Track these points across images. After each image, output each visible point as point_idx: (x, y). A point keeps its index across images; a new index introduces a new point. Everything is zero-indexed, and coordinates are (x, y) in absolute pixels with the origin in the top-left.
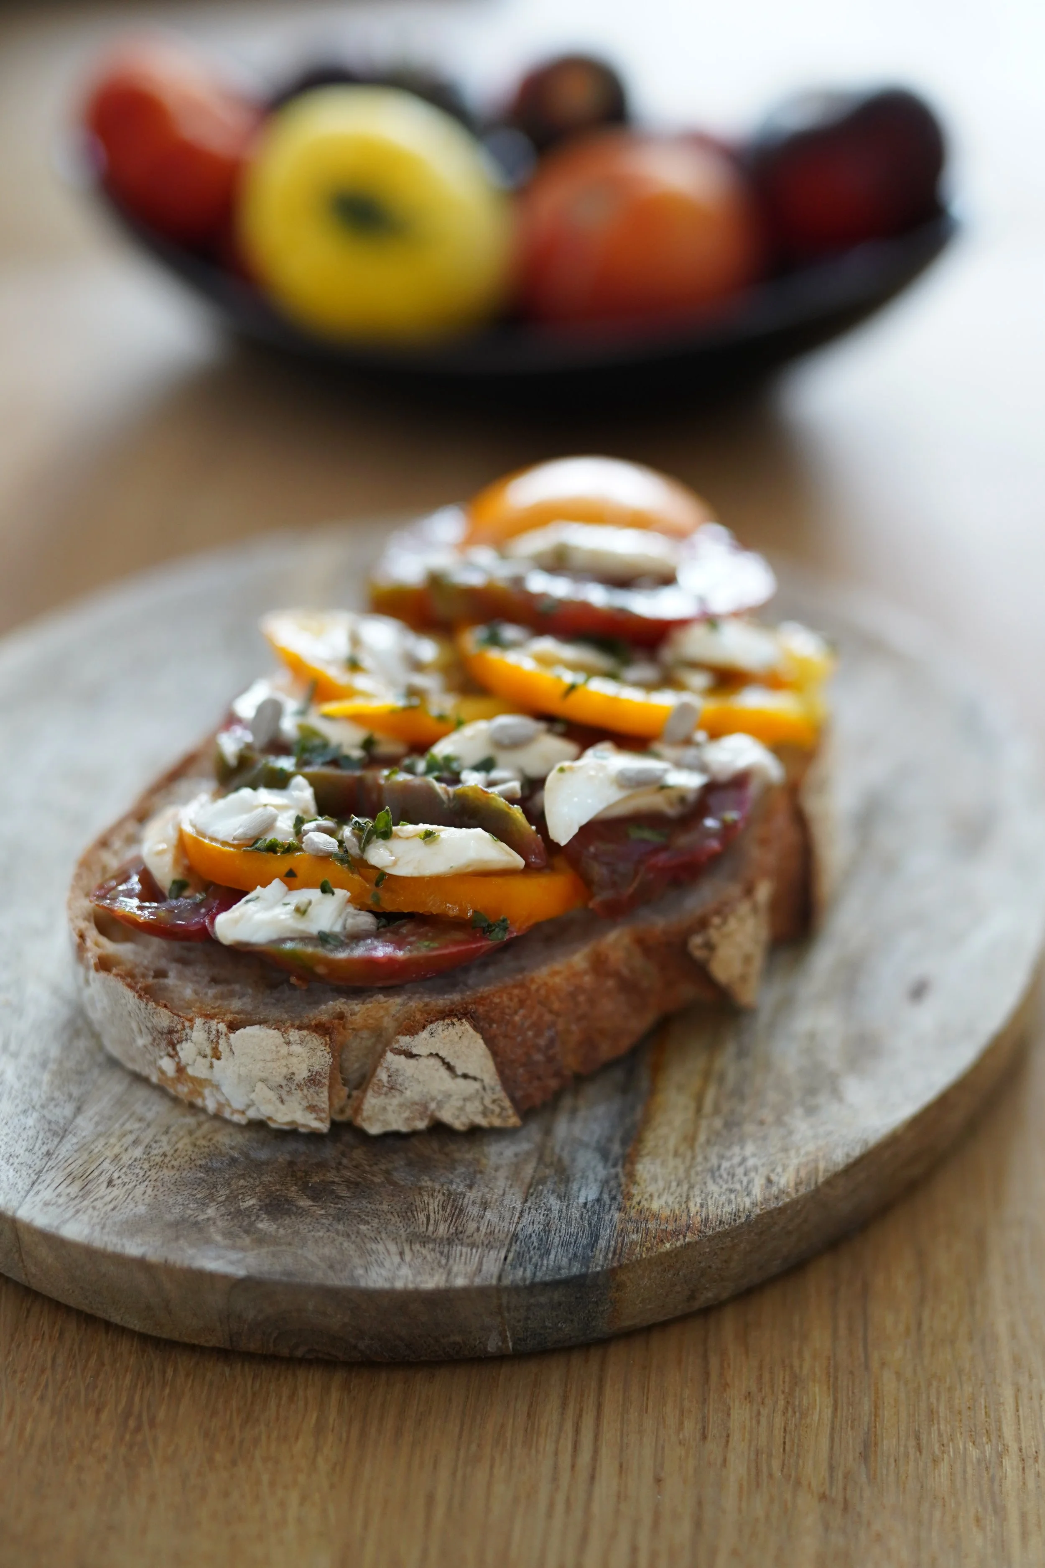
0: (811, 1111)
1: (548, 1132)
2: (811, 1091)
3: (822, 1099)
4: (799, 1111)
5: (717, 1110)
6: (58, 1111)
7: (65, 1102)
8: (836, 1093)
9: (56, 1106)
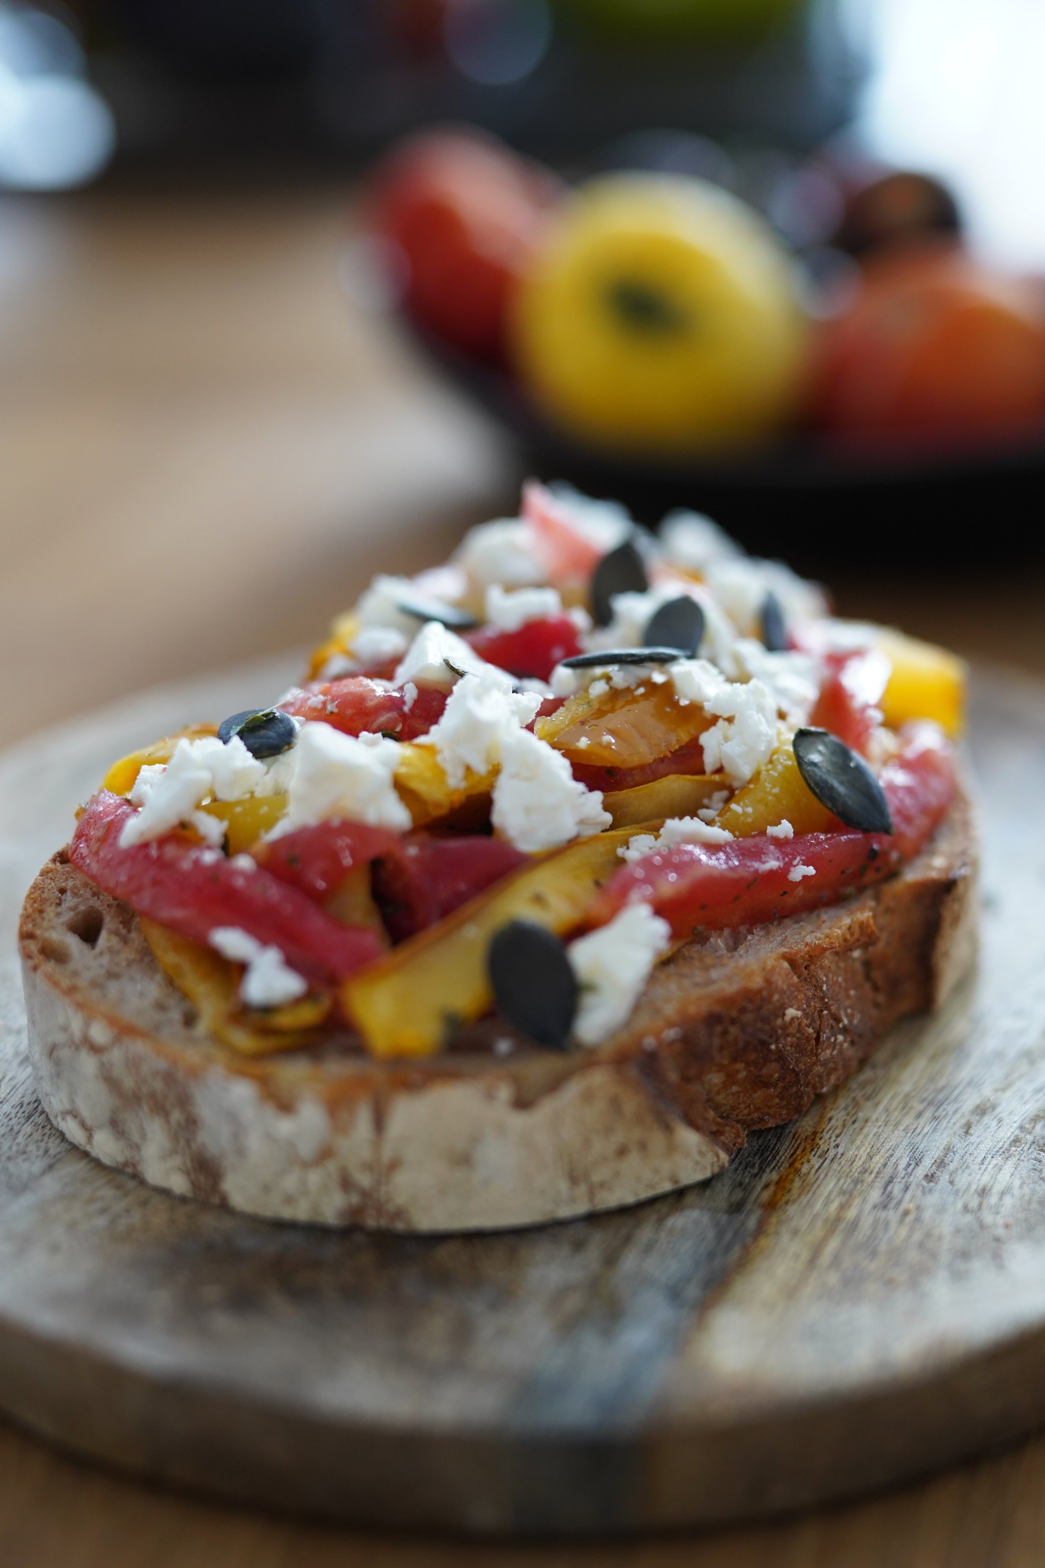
0: (958, 1276)
1: (611, 1260)
2: (965, 1255)
3: (978, 1266)
4: (942, 1275)
5: (836, 1260)
6: (25, 1166)
7: (37, 1157)
8: (997, 1259)
9: (24, 1160)
